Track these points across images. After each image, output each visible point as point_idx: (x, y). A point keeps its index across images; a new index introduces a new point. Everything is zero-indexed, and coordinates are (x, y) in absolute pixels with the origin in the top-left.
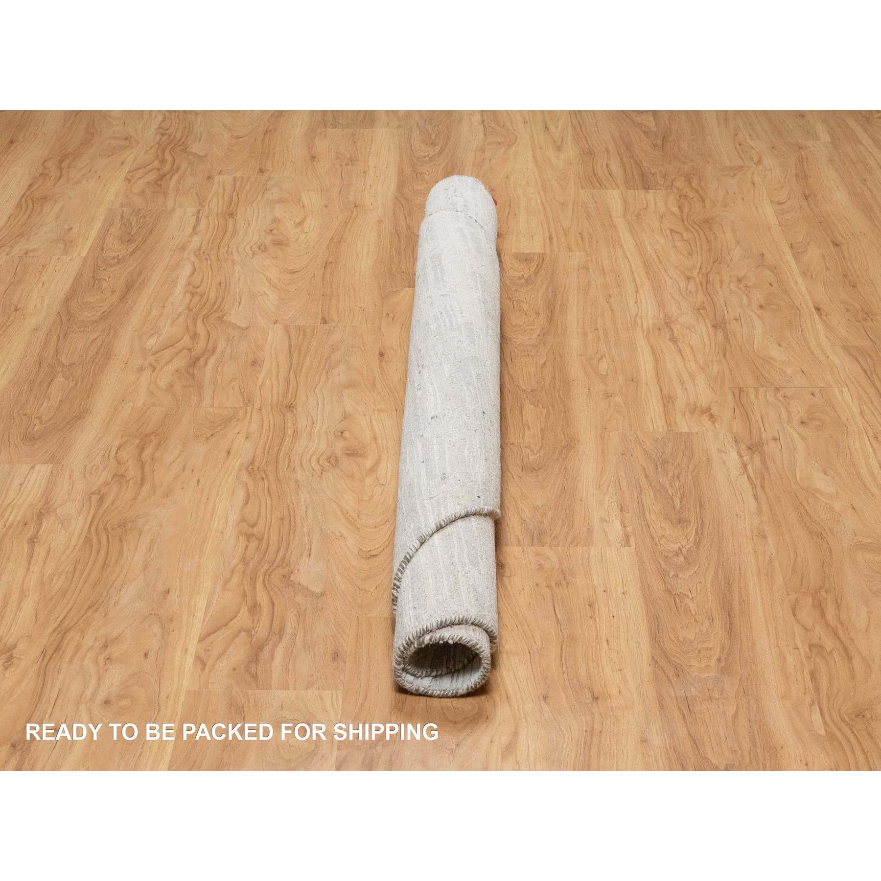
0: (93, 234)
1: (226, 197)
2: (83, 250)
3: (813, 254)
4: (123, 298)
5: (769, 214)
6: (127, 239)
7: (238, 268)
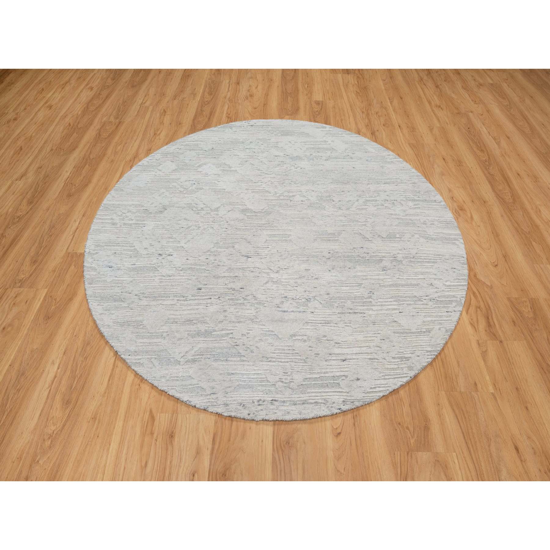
0: (201, 91)
1: (237, 75)
2: (198, 98)
3: (395, 102)
4: (209, 119)
5: (381, 83)
6: (210, 94)
7: (240, 107)
